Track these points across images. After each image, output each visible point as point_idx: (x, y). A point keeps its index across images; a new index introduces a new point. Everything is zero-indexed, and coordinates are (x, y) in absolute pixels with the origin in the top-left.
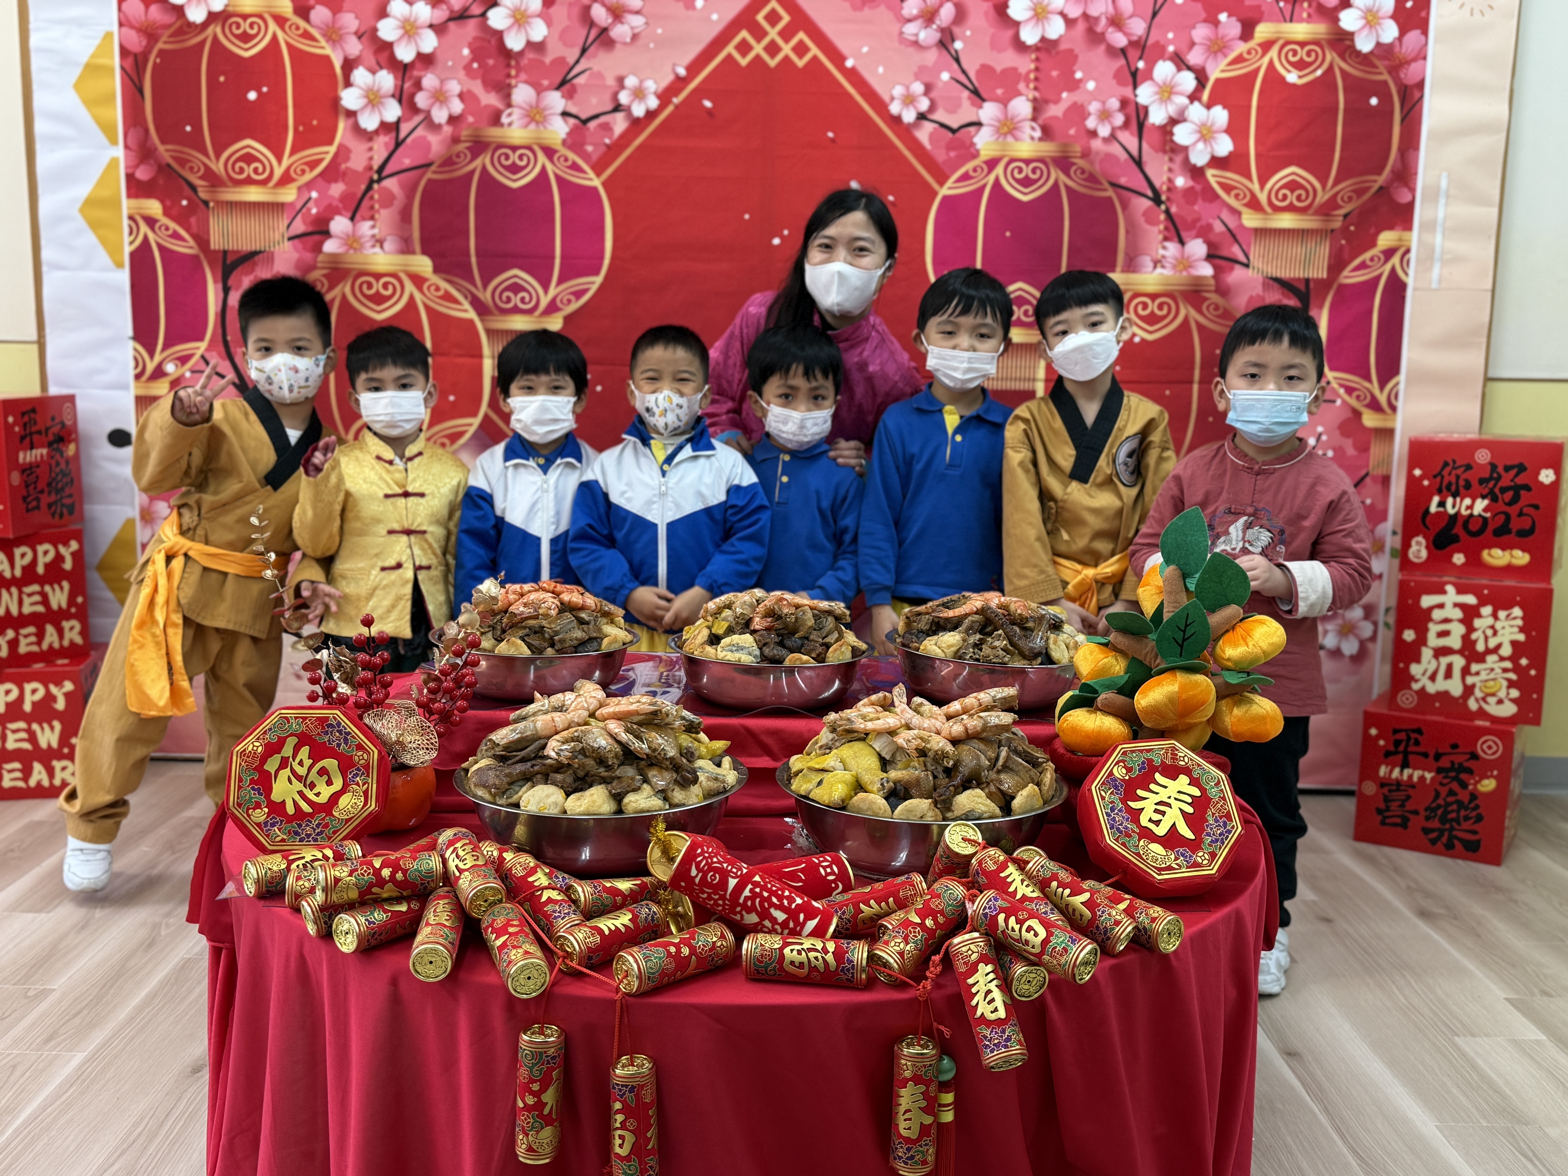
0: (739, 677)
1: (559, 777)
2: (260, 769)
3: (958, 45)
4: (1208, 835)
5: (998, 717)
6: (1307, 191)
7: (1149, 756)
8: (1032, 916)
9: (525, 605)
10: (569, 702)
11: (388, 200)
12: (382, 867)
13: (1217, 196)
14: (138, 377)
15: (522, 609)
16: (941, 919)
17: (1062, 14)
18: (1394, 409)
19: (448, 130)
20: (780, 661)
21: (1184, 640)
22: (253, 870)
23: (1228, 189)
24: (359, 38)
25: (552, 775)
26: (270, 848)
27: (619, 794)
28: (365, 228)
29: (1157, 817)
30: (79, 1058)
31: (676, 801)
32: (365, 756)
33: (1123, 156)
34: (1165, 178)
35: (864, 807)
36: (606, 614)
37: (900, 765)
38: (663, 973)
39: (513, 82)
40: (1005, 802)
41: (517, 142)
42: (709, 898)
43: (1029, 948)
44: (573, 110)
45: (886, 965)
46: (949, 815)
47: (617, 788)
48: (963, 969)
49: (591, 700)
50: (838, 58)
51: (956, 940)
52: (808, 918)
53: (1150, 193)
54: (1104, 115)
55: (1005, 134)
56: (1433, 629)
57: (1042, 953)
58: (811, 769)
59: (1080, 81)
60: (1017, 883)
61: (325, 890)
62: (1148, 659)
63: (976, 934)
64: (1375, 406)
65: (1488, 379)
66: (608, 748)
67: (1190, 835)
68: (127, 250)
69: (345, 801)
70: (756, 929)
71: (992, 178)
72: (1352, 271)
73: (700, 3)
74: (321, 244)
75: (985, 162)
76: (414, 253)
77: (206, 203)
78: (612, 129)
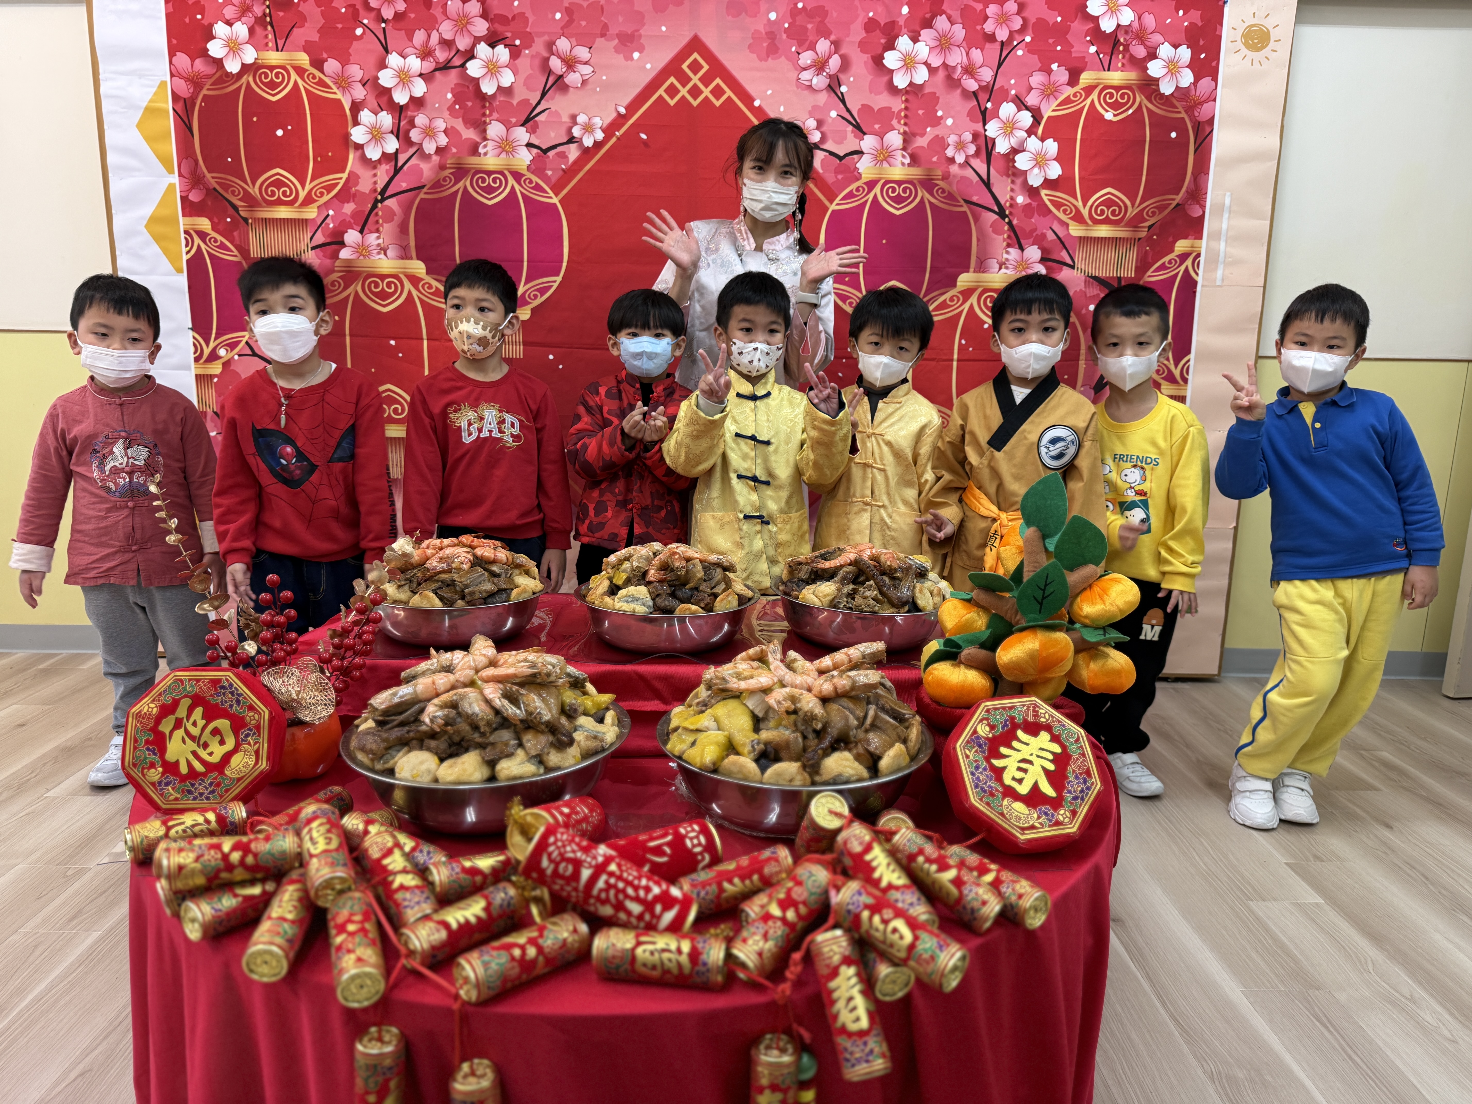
0: (635, 626)
1: (433, 743)
2: (155, 730)
3: (844, 89)
4: (1069, 792)
5: (867, 675)
6: (1120, 207)
7: (1012, 713)
8: (897, 913)
9: (440, 560)
10: (458, 661)
11: (390, 216)
12: (231, 851)
13: (1050, 211)
14: (197, 360)
16: (803, 910)
17: (926, 64)
18: (1185, 381)
19: (436, 159)
20: (671, 611)
21: (1044, 598)
23: (1058, 205)
24: (364, 85)
25: (426, 741)
26: (164, 806)
27: (492, 760)
28: (372, 239)
29: (1019, 775)
30: (95, 935)
31: (552, 766)
32: (256, 716)
33: (976, 179)
34: (1008, 197)
35: (734, 769)
36: (519, 566)
37: (772, 724)
38: (505, 979)
39: (488, 120)
40: (873, 762)
41: (491, 168)
42: (562, 889)
43: (894, 950)
44: (536, 142)
45: (743, 965)
46: (817, 779)
47: (489, 754)
48: (824, 971)
49: (482, 658)
50: (748, 99)
51: (819, 937)
52: (667, 908)
53: (996, 209)
54: (961, 146)
55: (882, 161)
57: (909, 956)
58: (688, 727)
59: (941, 118)
60: (882, 868)
62: (1009, 616)
63: (839, 932)
64: (1171, 378)
65: (1259, 357)
66: (482, 714)
67: (1050, 792)
68: (185, 258)
69: (236, 760)
70: (609, 923)
71: (871, 196)
72: (1154, 272)
73: (636, 55)
74: (338, 252)
75: (865, 183)
76: (411, 258)
77: (246, 220)
78: (566, 157)
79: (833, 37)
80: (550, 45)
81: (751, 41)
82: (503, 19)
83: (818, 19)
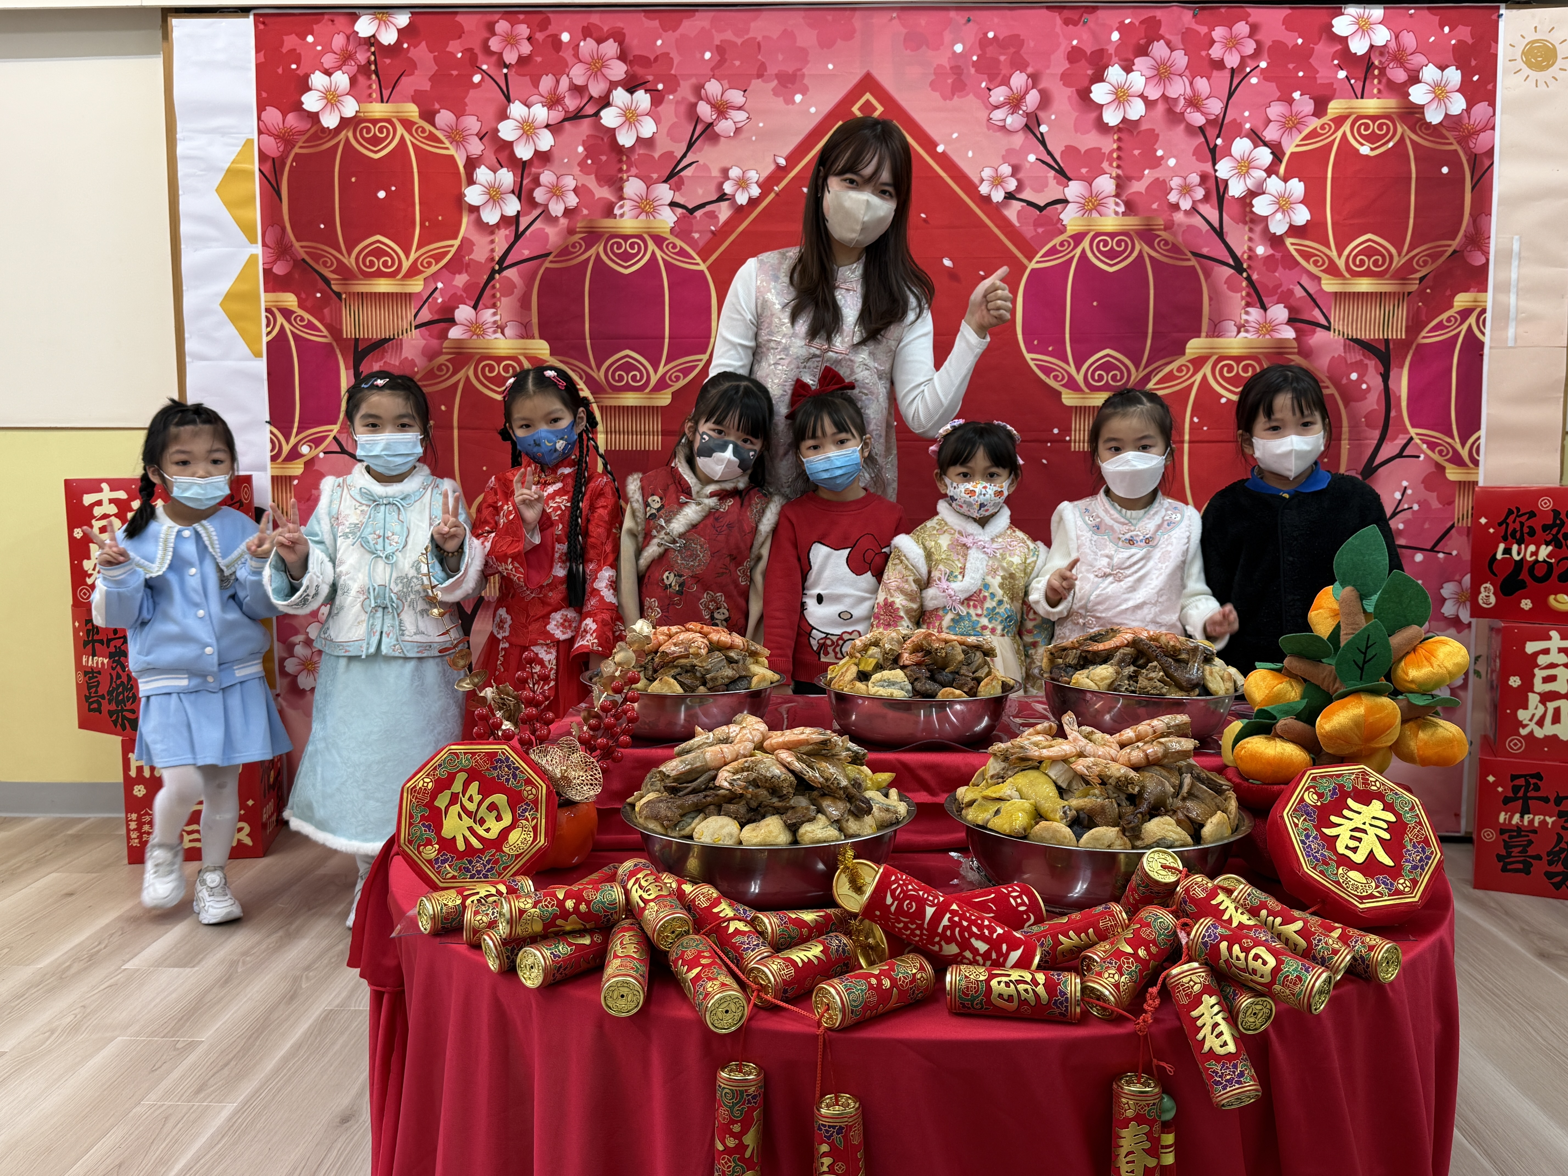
0: (891, 714)
1: (732, 807)
2: (430, 805)
3: (1044, 128)
4: (1408, 861)
5: (1179, 742)
6: (1383, 256)
7: (1340, 781)
8: (1257, 943)
9: (675, 645)
10: (734, 734)
11: (508, 289)
12: (565, 898)
13: (1298, 263)
14: (274, 459)
15: (673, 648)
16: (1153, 949)
17: (1142, 96)
18: (1476, 463)
19: (564, 222)
20: (932, 696)
21: (1365, 662)
22: (428, 905)
23: (1307, 256)
24: (481, 139)
25: (725, 806)
26: (441, 885)
27: (794, 824)
28: (487, 315)
29: (1353, 844)
30: (230, 1107)
31: (851, 831)
32: (534, 791)
33: (1205, 227)
34: (1246, 248)
35: (1048, 835)
36: (754, 654)
37: (1077, 793)
38: (866, 1006)
39: (625, 176)
40: (1195, 829)
41: (628, 231)
42: (906, 927)
43: (1257, 978)
44: (681, 200)
45: (1100, 997)
46: (1140, 842)
47: (792, 818)
48: (1185, 1001)
49: (754, 733)
50: (929, 144)
51: (1175, 971)
52: (1012, 948)
53: (1231, 262)
54: (1186, 190)
55: (1091, 211)
56: (1539, 674)
57: (1273, 982)
58: (986, 798)
59: (1162, 157)
60: (1231, 910)
61: (510, 922)
62: (1326, 683)
63: (1195, 965)
64: (1457, 460)
66: (782, 777)
67: (1388, 861)
68: (265, 340)
69: (514, 836)
70: (957, 960)
71: (1078, 251)
72: (1429, 332)
73: (798, 98)
74: (448, 330)
75: (1071, 237)
76: (533, 337)
77: (338, 295)
78: (717, 217)
79: (1030, 70)
80: (698, 89)
81: (933, 77)
82: (644, 61)
83: (1012, 50)
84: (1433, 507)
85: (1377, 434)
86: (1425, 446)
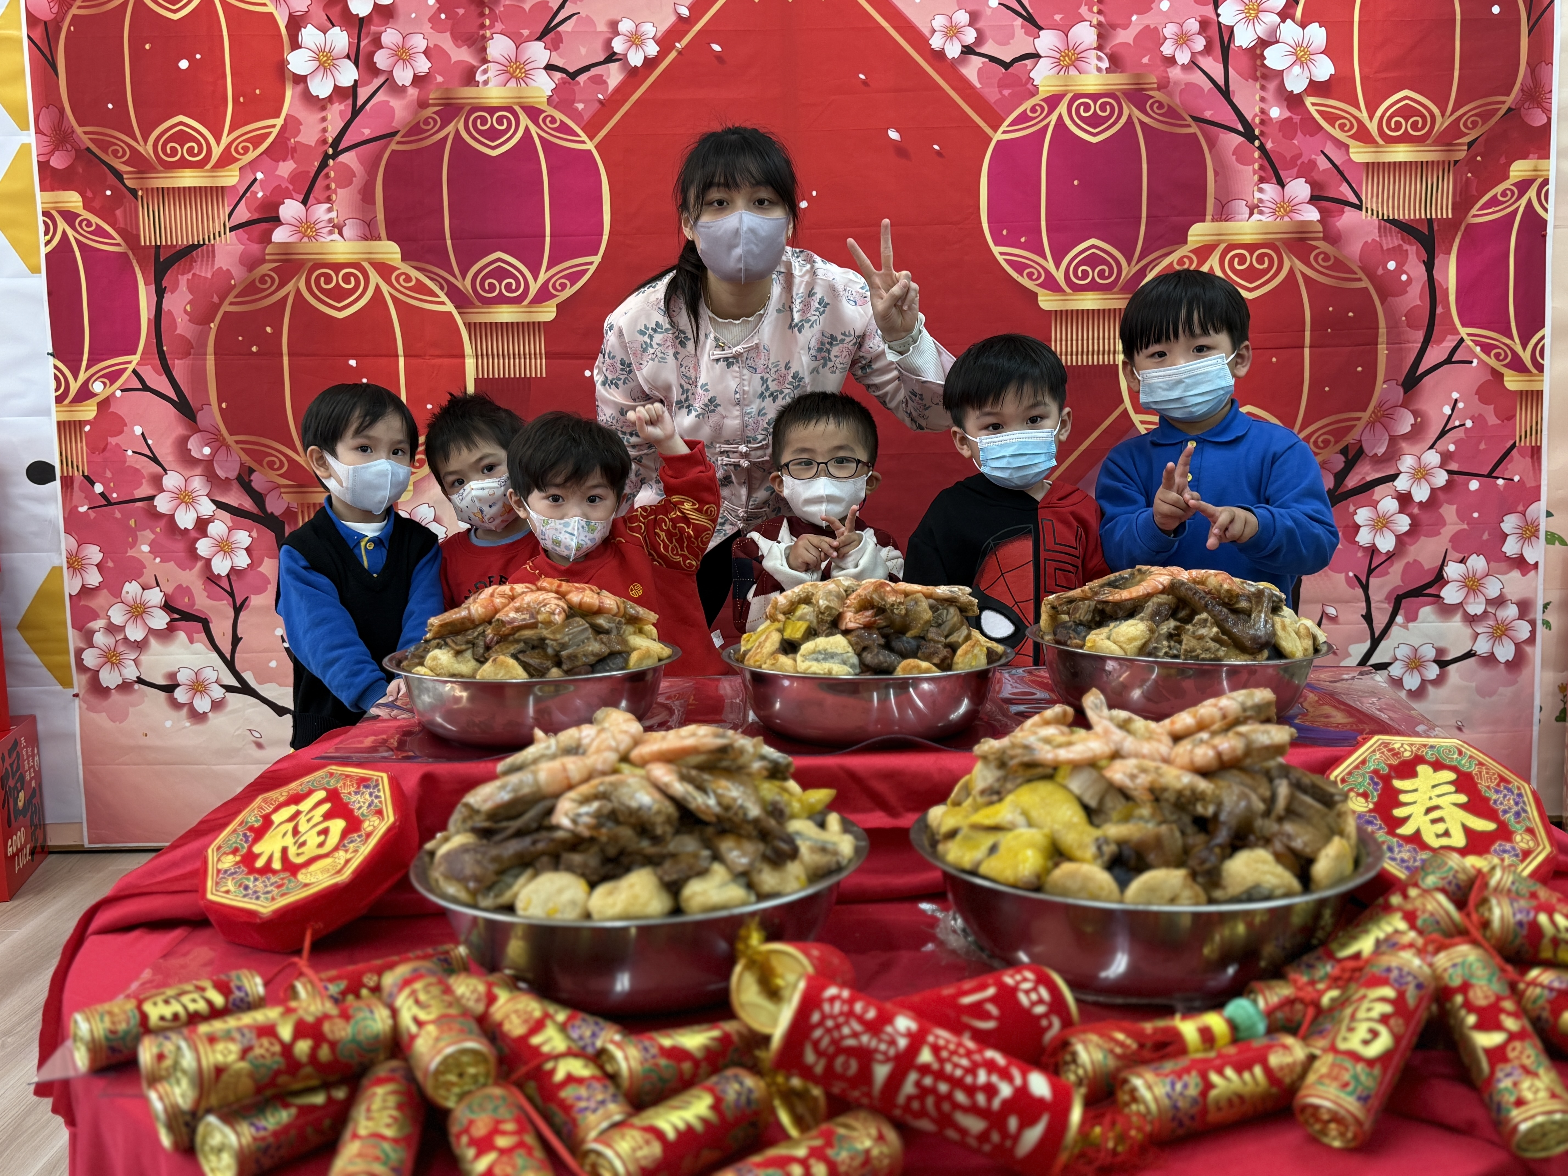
0: (831, 699)
1: (577, 858)
5: (1267, 732)
6: (1424, 118)
10: (587, 740)
11: (346, 177)
13: (1321, 128)
14: (59, 400)
18: (1540, 368)
19: (413, 92)
20: (890, 670)
23: (1332, 119)
25: (565, 856)
27: (675, 882)
28: (321, 212)
31: (767, 889)
33: (1206, 85)
34: (1257, 109)
35: (1074, 885)
36: (633, 620)
37: (1115, 815)
39: (488, 34)
40: (1303, 867)
41: (495, 103)
44: (559, 62)
46: (1218, 894)
47: (671, 871)
49: (621, 736)
52: (1028, 1120)
53: (1239, 127)
54: (1183, 39)
55: (1067, 67)
58: (973, 826)
64: (1517, 365)
66: (655, 807)
68: (44, 251)
71: (1054, 117)
72: (1480, 209)
74: (270, 232)
75: (1044, 100)
76: (379, 238)
77: (134, 192)
78: (605, 83)
84: (1490, 423)
85: (1420, 335)
86: (1478, 349)
